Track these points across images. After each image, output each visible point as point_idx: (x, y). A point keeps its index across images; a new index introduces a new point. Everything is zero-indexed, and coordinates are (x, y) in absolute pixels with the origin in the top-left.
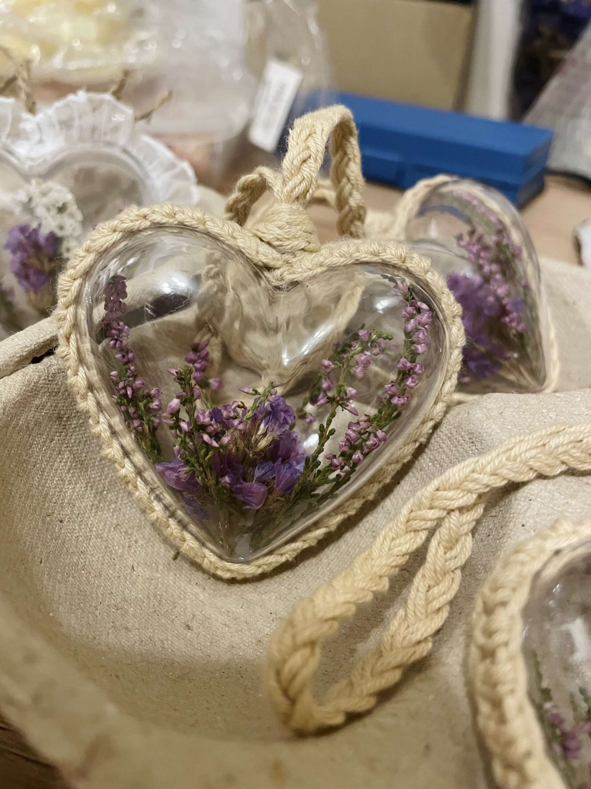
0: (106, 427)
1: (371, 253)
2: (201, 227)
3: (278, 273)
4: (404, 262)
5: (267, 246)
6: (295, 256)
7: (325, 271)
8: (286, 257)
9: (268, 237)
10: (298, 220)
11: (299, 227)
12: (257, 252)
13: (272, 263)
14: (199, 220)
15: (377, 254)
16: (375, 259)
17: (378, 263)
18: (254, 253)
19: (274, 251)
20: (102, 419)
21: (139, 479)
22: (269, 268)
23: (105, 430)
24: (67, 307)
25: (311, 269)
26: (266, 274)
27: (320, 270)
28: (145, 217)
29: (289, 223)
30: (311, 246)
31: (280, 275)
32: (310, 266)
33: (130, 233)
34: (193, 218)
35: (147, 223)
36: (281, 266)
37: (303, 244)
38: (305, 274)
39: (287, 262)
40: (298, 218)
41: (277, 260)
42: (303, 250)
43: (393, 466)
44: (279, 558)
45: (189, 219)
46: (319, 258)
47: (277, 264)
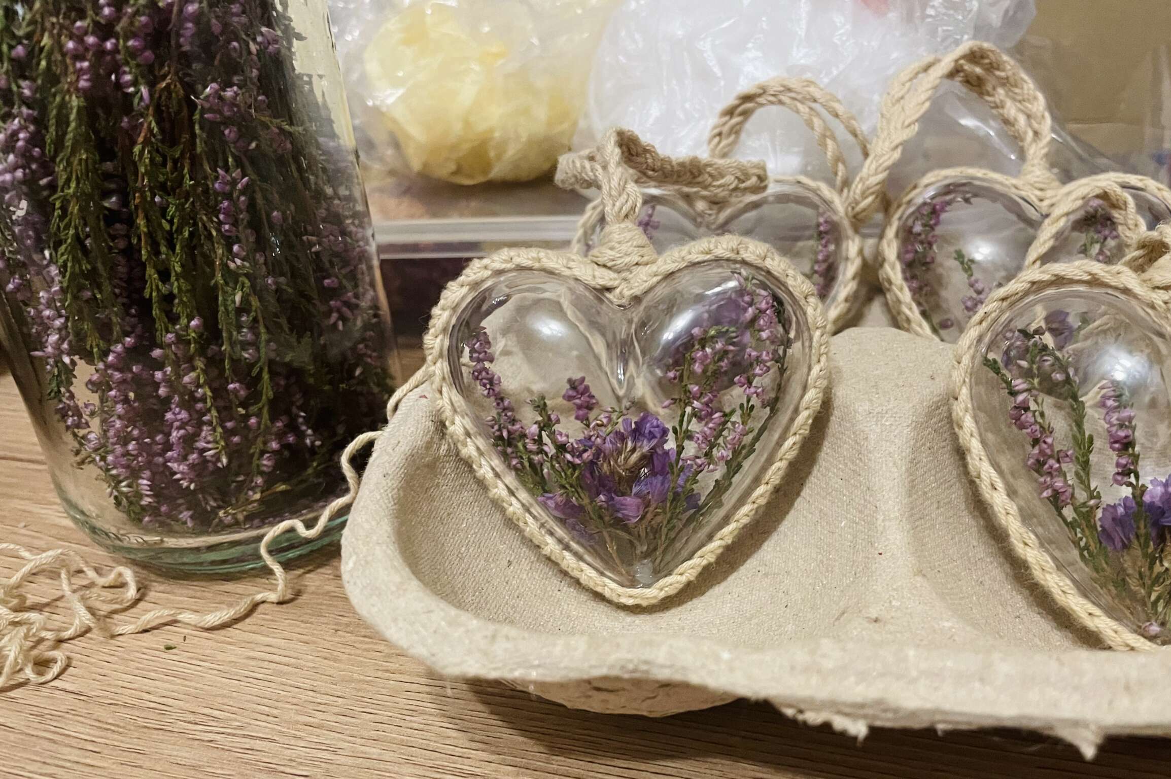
0: (489, 469)
1: (702, 253)
2: (537, 265)
3: (617, 291)
4: (738, 253)
5: (603, 270)
6: (631, 273)
7: (661, 280)
8: (624, 275)
9: (601, 260)
10: (628, 238)
11: (629, 244)
12: (594, 277)
13: (609, 284)
14: (533, 259)
15: (709, 252)
16: (708, 257)
17: (712, 260)
18: (590, 278)
19: (610, 272)
20: (483, 462)
21: (527, 515)
22: (609, 289)
23: (488, 472)
24: (435, 363)
25: (646, 281)
26: (608, 295)
27: (655, 279)
28: (486, 267)
29: (619, 243)
30: (645, 259)
31: (621, 293)
32: (645, 279)
33: (475, 285)
34: (528, 259)
35: (488, 273)
36: (620, 284)
37: (636, 259)
38: (641, 288)
39: (625, 280)
40: (628, 235)
41: (615, 279)
42: (637, 264)
43: (777, 465)
44: (679, 578)
45: (525, 261)
46: (654, 268)
47: (616, 283)
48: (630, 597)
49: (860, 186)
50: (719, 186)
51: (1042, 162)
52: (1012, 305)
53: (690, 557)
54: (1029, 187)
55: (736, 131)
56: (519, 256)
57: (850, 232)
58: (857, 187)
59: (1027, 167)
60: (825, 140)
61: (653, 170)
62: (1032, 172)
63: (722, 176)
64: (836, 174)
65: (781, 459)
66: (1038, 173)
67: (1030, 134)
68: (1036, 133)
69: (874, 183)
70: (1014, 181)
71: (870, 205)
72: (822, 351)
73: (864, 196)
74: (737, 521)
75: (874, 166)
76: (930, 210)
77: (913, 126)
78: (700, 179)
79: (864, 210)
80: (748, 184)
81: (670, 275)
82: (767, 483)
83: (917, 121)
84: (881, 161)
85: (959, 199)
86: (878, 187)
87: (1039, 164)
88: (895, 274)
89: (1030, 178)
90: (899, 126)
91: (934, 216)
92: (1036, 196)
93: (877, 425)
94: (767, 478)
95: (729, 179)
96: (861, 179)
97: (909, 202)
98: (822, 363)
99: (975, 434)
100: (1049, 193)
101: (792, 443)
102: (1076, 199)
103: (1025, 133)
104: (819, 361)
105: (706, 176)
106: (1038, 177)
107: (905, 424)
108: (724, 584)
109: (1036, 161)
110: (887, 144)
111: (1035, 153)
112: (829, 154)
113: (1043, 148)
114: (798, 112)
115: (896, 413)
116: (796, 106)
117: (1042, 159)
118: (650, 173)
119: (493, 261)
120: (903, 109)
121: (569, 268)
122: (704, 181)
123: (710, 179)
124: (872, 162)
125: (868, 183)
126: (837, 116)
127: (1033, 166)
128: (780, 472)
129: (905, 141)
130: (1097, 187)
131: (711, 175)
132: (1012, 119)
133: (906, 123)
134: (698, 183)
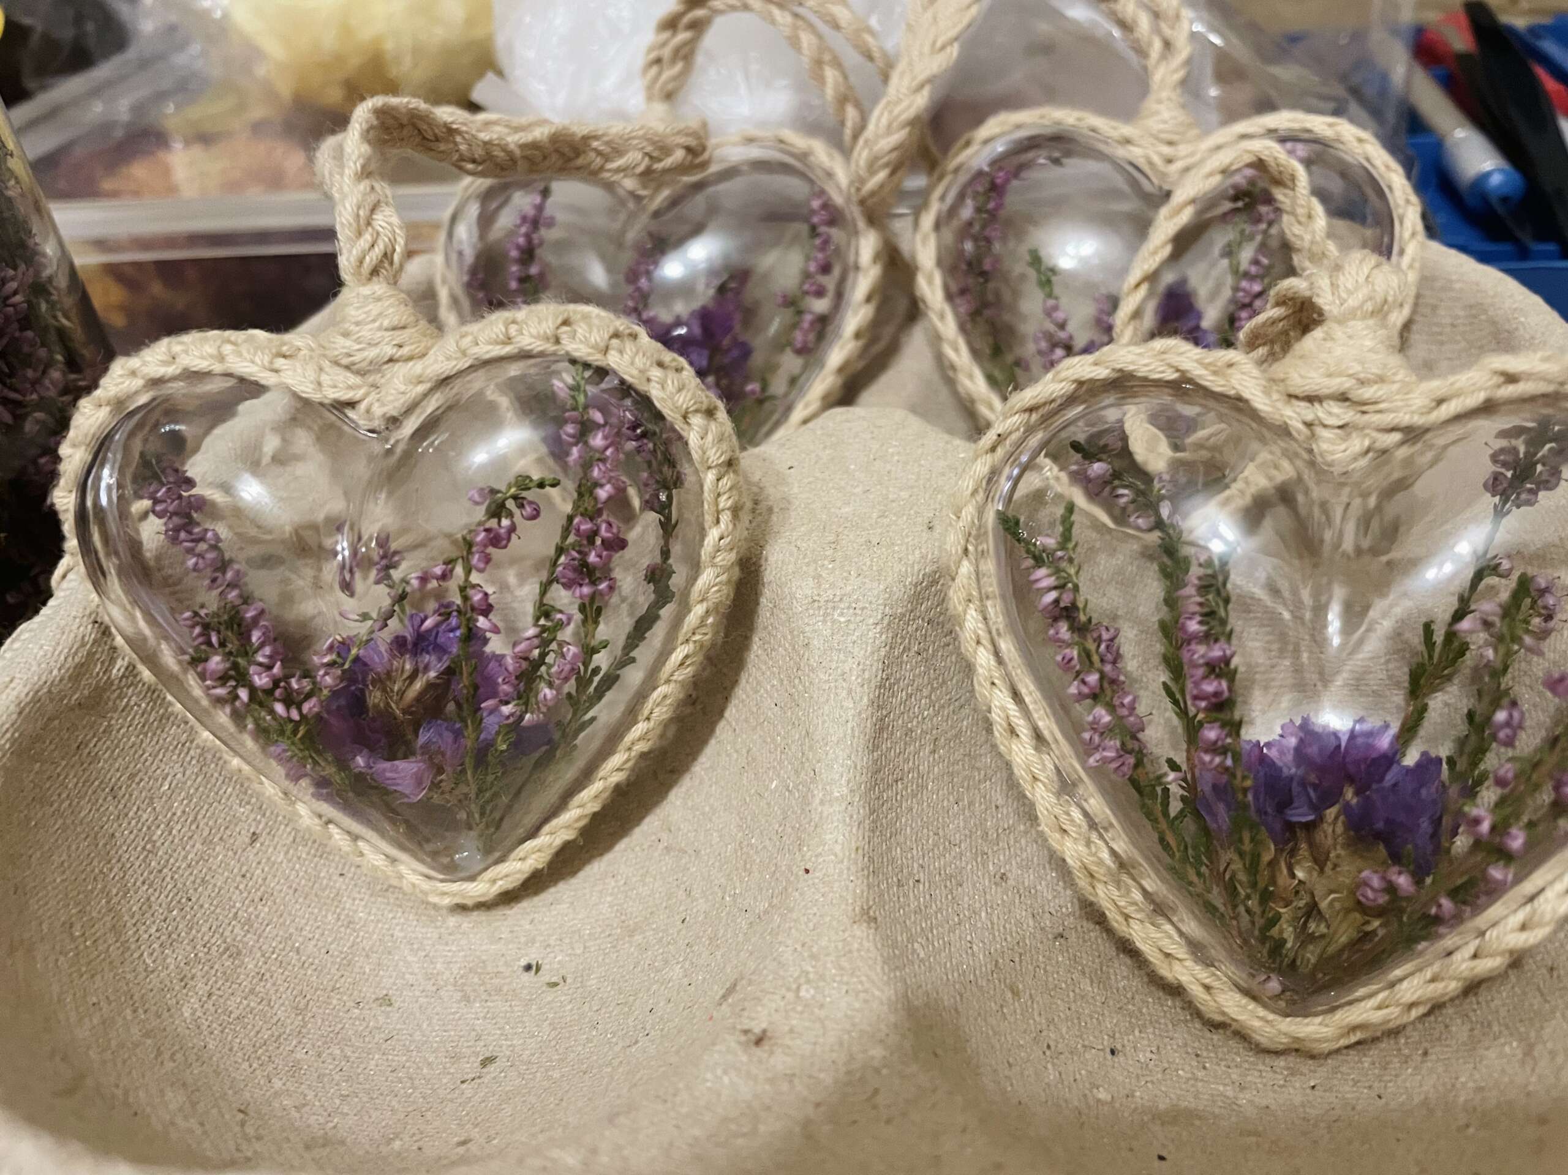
2: (217, 369)
3: (363, 406)
6: (383, 375)
7: (431, 391)
8: (371, 379)
10: (374, 313)
12: (319, 385)
13: (348, 395)
14: (211, 357)
15: (508, 341)
16: (506, 350)
19: (349, 375)
22: (352, 404)
25: (404, 393)
26: (351, 414)
27: (421, 389)
28: (133, 373)
29: (357, 324)
30: (405, 351)
31: (368, 411)
32: (403, 388)
33: (118, 403)
34: (202, 358)
35: (138, 383)
36: (367, 395)
37: (389, 351)
38: (397, 404)
39: (375, 386)
40: (375, 309)
41: (359, 387)
42: (391, 360)
43: (662, 690)
44: (518, 865)
45: (197, 362)
46: (417, 368)
47: (357, 395)
48: (444, 894)
49: (865, 154)
50: (618, 170)
51: (1174, 96)
52: (1045, 419)
53: (533, 833)
54: (1151, 140)
55: (685, 55)
56: (186, 352)
57: (861, 224)
58: (862, 155)
59: (1150, 104)
60: (821, 69)
61: (474, 161)
62: (1157, 113)
63: (619, 152)
64: (842, 123)
65: (668, 681)
66: (1166, 115)
67: (1157, 45)
68: (1167, 44)
69: (887, 148)
70: (1126, 130)
71: (882, 186)
72: (721, 506)
73: (872, 169)
74: (604, 778)
75: (884, 121)
76: (987, 185)
77: (948, 50)
78: (580, 161)
79: (873, 194)
80: (668, 162)
81: (444, 382)
82: (648, 719)
83: (956, 39)
84: (896, 111)
85: (1042, 161)
86: (894, 155)
87: (1169, 99)
88: (933, 292)
89: (1153, 124)
90: (927, 49)
91: (993, 194)
92: (1160, 154)
93: (824, 622)
94: (646, 712)
95: (633, 157)
96: (866, 142)
97: (957, 170)
98: (722, 525)
99: (984, 642)
100: (1183, 149)
101: (681, 657)
102: (1211, 174)
103: (1150, 44)
104: (718, 521)
105: (593, 155)
106: (1165, 122)
107: (871, 621)
108: (608, 857)
109: (1164, 95)
110: (906, 82)
111: (1163, 80)
112: (830, 92)
113: (1176, 71)
114: (773, 22)
115: (857, 601)
116: (770, 13)
117: (1175, 88)
118: (470, 166)
119: (145, 363)
120: (935, 19)
121: (277, 371)
122: (590, 164)
123: (599, 161)
124: (882, 114)
125: (876, 148)
126: (837, 27)
127: (1159, 102)
128: (668, 702)
129: (935, 76)
130: (1249, 152)
131: (599, 153)
132: (1129, 20)
133: (939, 44)
134: (578, 168)
